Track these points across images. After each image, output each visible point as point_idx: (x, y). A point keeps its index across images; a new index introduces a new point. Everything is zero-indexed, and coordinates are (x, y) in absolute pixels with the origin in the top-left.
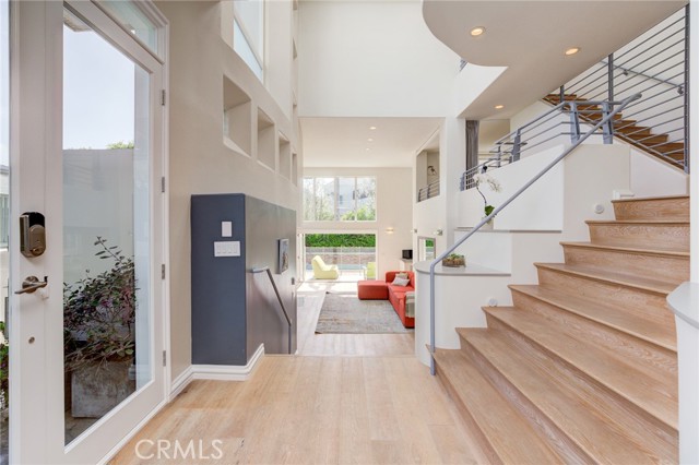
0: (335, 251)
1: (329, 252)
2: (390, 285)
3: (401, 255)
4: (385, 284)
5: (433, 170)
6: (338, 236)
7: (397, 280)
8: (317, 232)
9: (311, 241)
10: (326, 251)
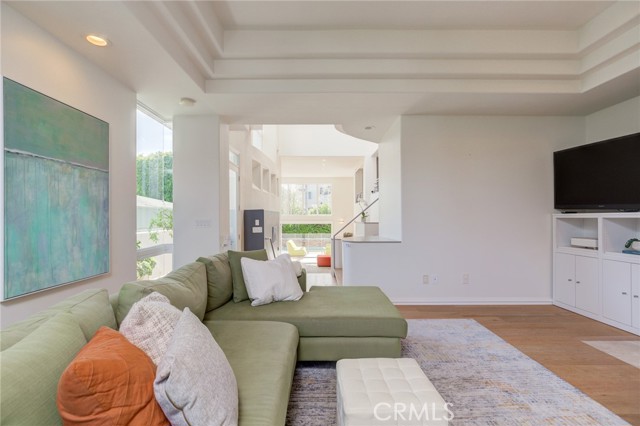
0: (304, 237)
6: (307, 226)
8: (291, 223)
9: (287, 229)
10: (297, 237)
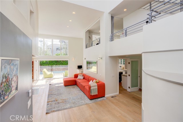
0: (52, 67)
1: (49, 67)
2: (76, 79)
3: (77, 67)
4: (74, 79)
5: (90, 38)
7: (79, 77)
8: (44, 60)
9: (42, 64)
10: (48, 67)
